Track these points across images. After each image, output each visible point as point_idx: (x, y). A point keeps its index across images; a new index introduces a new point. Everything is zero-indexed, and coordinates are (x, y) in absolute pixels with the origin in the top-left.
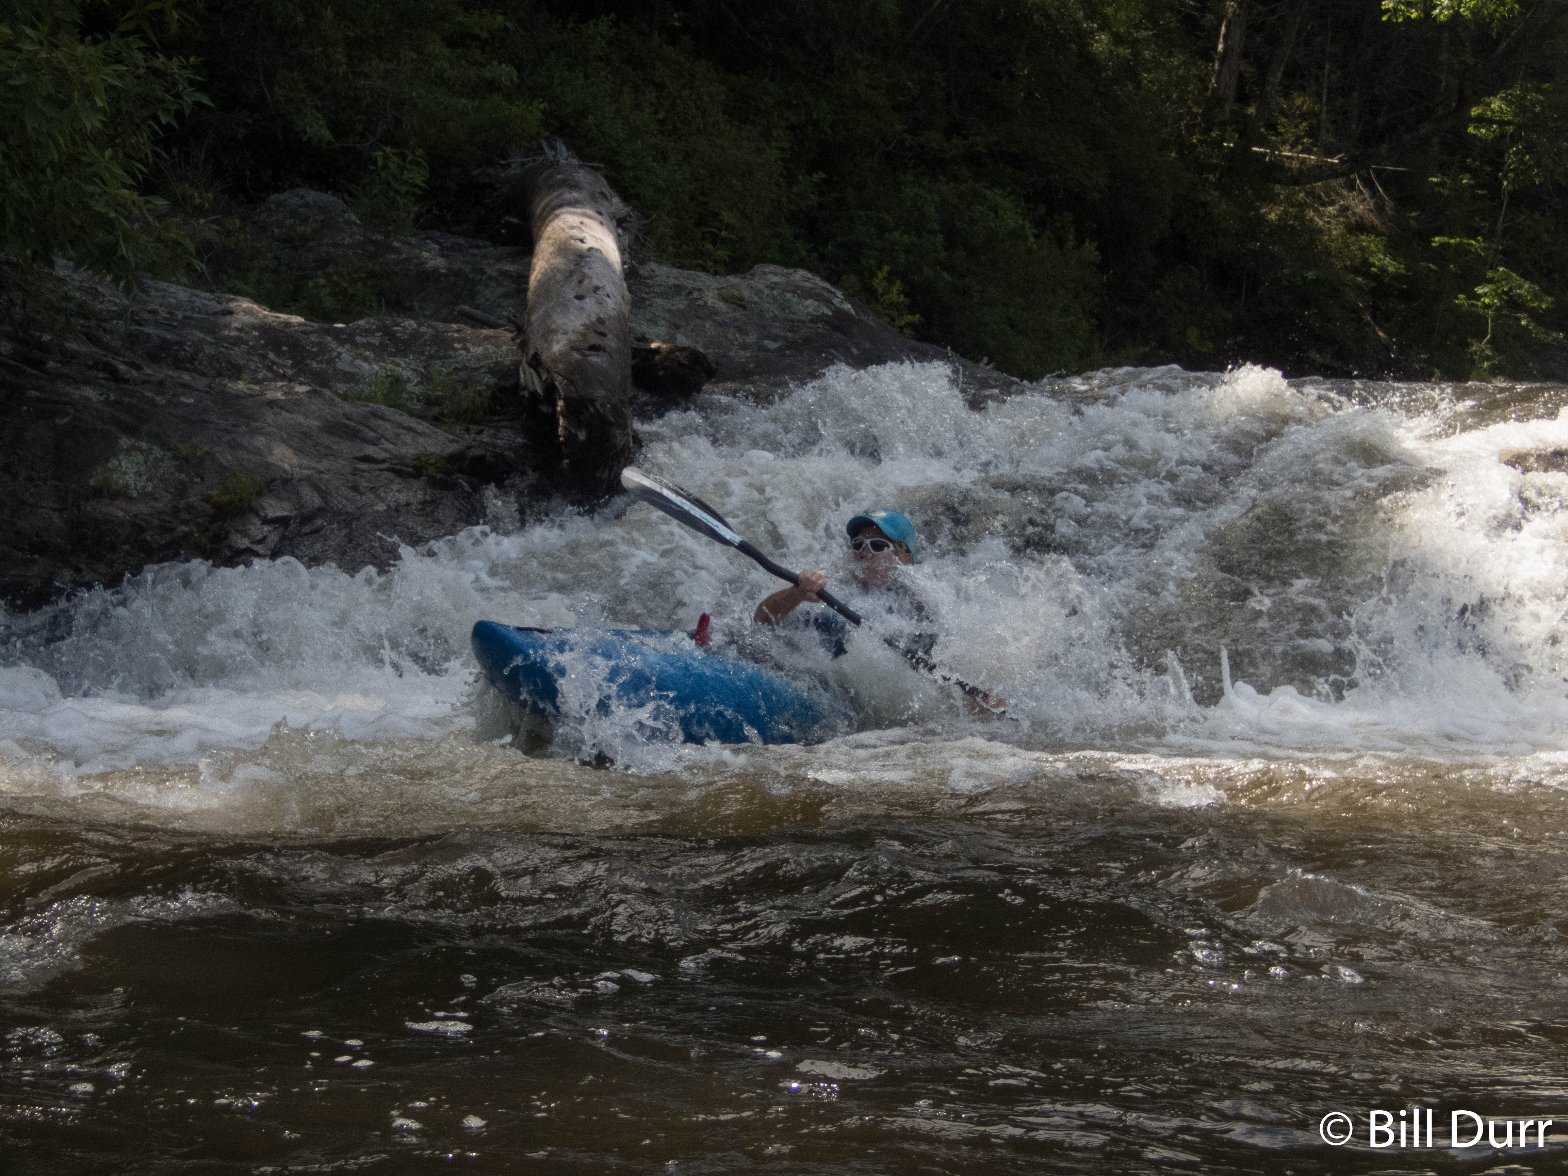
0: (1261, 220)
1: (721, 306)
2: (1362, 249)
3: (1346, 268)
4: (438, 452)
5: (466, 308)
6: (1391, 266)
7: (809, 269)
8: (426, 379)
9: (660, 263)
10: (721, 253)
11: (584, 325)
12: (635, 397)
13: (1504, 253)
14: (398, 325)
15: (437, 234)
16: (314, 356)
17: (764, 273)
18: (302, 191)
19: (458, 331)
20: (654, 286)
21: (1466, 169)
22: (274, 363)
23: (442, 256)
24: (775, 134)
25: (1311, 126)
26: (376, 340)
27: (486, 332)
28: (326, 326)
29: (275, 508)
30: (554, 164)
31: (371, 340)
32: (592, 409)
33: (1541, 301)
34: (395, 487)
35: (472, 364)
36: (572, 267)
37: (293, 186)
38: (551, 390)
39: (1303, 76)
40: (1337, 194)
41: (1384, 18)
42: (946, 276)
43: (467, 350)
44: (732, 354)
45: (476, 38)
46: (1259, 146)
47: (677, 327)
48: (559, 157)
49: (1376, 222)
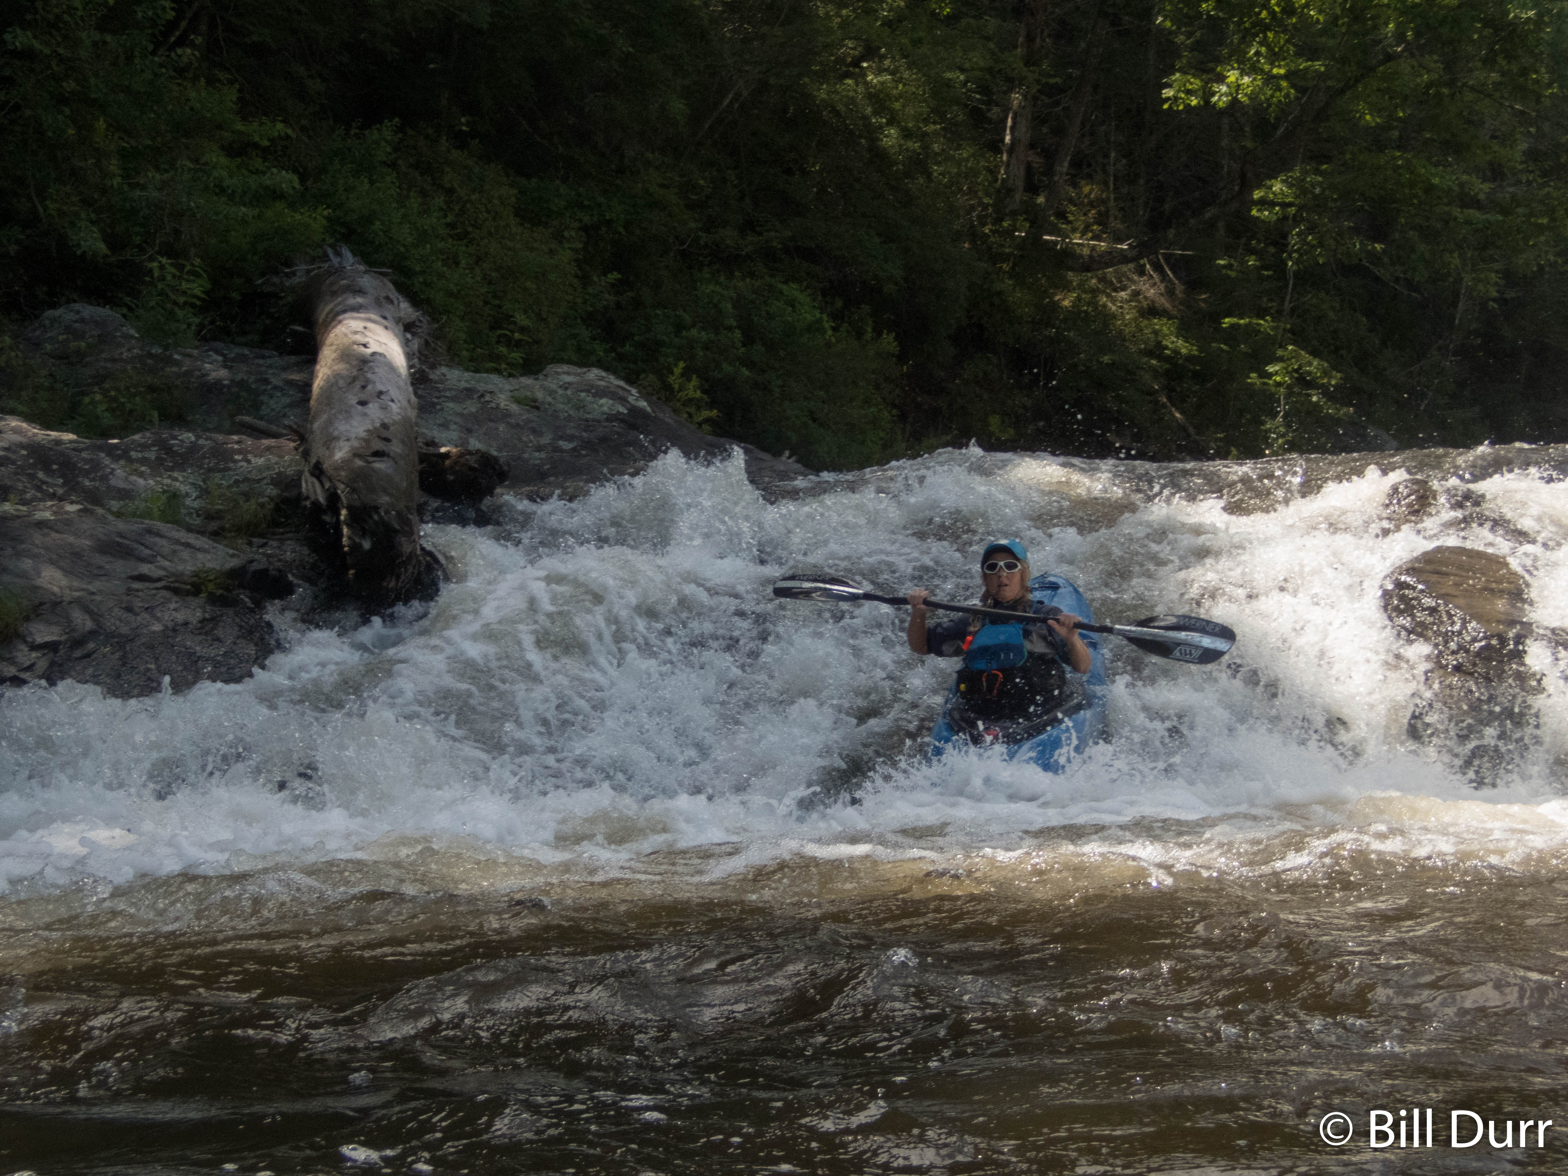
0: (1055, 306)
1: (514, 408)
2: (1156, 333)
3: (1141, 352)
4: (218, 568)
5: (247, 419)
6: (1184, 347)
7: (607, 369)
8: (204, 492)
9: (450, 367)
10: (516, 356)
11: (368, 431)
12: (426, 503)
13: (1292, 331)
14: (175, 438)
15: (219, 345)
16: (86, 473)
17: (557, 373)
18: (77, 306)
19: (238, 442)
20: (444, 390)
21: (1252, 251)
22: (44, 483)
23: (225, 367)
24: (566, 234)
25: (1100, 214)
26: (152, 455)
27: (267, 442)
28: (99, 442)
29: (43, 633)
30: (339, 271)
31: (147, 455)
32: (376, 517)
33: (1331, 377)
34: (173, 606)
35: (254, 476)
36: (355, 373)
37: (68, 302)
38: (333, 499)
39: (1089, 165)
40: (1129, 279)
41: (1166, 106)
42: (745, 372)
43: (249, 462)
44: (526, 456)
45: (256, 146)
46: (1050, 234)
47: (469, 431)
48: (345, 264)
49: (1167, 305)
